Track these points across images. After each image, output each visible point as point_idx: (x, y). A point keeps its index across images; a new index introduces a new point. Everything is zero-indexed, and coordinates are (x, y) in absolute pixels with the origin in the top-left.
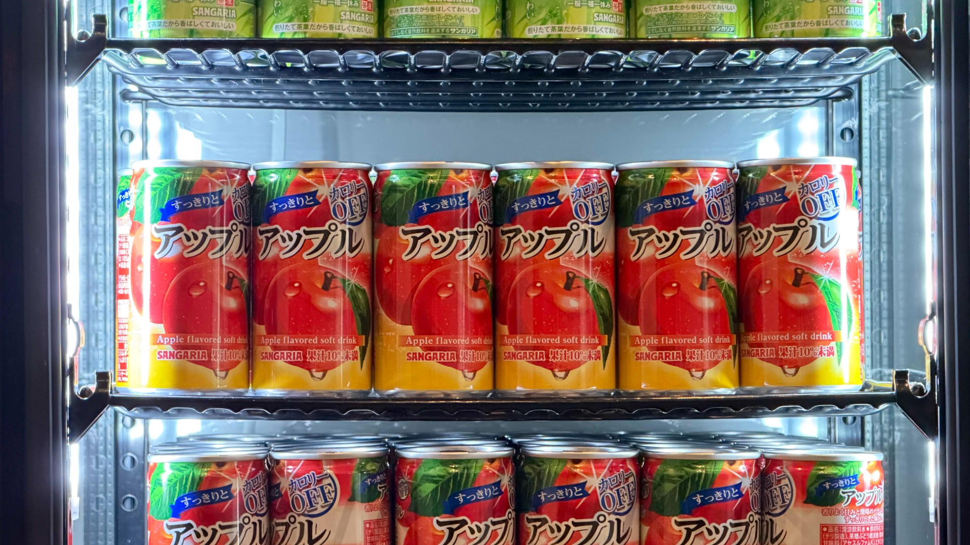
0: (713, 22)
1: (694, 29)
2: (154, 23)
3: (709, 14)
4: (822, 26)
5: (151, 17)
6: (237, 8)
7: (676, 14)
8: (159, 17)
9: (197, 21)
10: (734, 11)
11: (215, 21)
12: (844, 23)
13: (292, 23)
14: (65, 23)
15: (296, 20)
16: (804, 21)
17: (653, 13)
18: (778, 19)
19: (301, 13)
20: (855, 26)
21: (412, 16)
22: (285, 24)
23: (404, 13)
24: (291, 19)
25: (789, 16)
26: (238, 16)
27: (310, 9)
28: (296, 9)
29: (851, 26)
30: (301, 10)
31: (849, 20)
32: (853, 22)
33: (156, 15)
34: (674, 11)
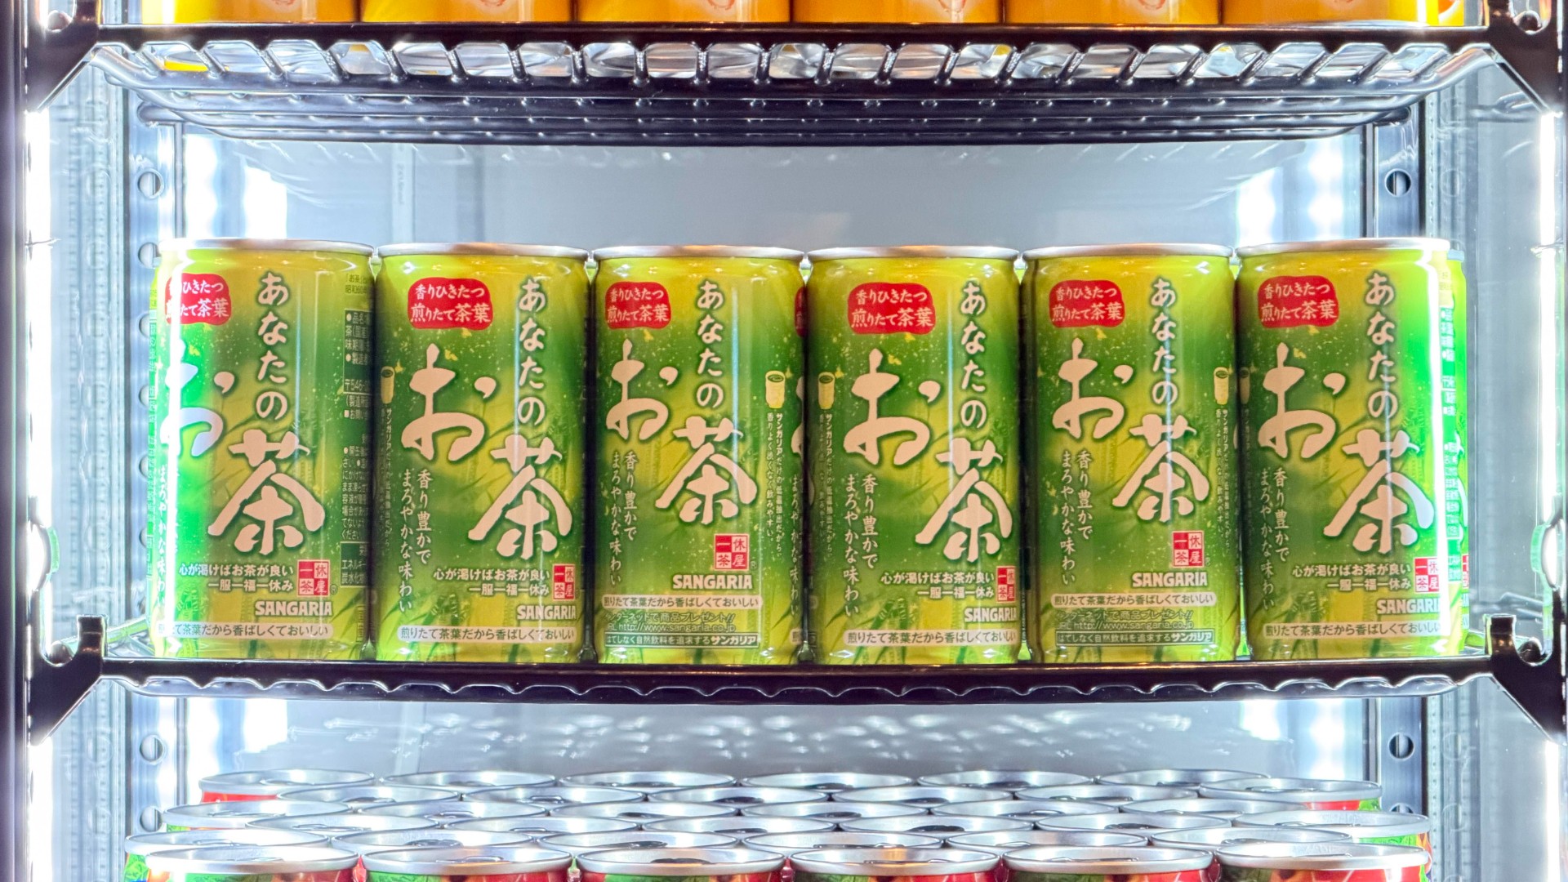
0: (1173, 627)
1: (1142, 638)
2: (187, 626)
3: (1167, 613)
4: (1367, 635)
5: (181, 616)
6: (334, 598)
7: (1110, 611)
8: (196, 618)
9: (264, 625)
10: (1211, 604)
11: (294, 625)
12: (1406, 628)
13: (432, 627)
14: (29, 628)
15: (437, 621)
16: (1335, 625)
17: (1069, 608)
18: (1290, 617)
19: (447, 609)
20: (1425, 633)
21: (643, 613)
22: (419, 628)
23: (630, 607)
24: (429, 620)
25: (1308, 614)
26: (336, 613)
27: (464, 604)
28: (440, 603)
29: (1418, 634)
30: (446, 603)
31: (1415, 623)
32: (1422, 627)
33: (190, 612)
34: (1105, 607)
